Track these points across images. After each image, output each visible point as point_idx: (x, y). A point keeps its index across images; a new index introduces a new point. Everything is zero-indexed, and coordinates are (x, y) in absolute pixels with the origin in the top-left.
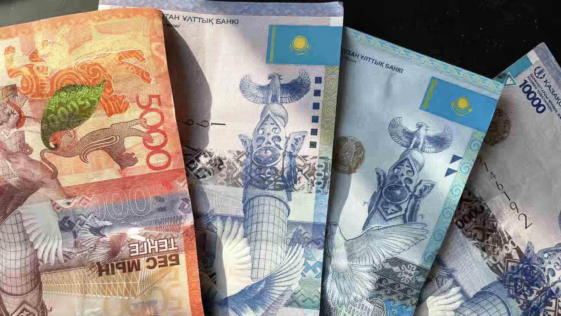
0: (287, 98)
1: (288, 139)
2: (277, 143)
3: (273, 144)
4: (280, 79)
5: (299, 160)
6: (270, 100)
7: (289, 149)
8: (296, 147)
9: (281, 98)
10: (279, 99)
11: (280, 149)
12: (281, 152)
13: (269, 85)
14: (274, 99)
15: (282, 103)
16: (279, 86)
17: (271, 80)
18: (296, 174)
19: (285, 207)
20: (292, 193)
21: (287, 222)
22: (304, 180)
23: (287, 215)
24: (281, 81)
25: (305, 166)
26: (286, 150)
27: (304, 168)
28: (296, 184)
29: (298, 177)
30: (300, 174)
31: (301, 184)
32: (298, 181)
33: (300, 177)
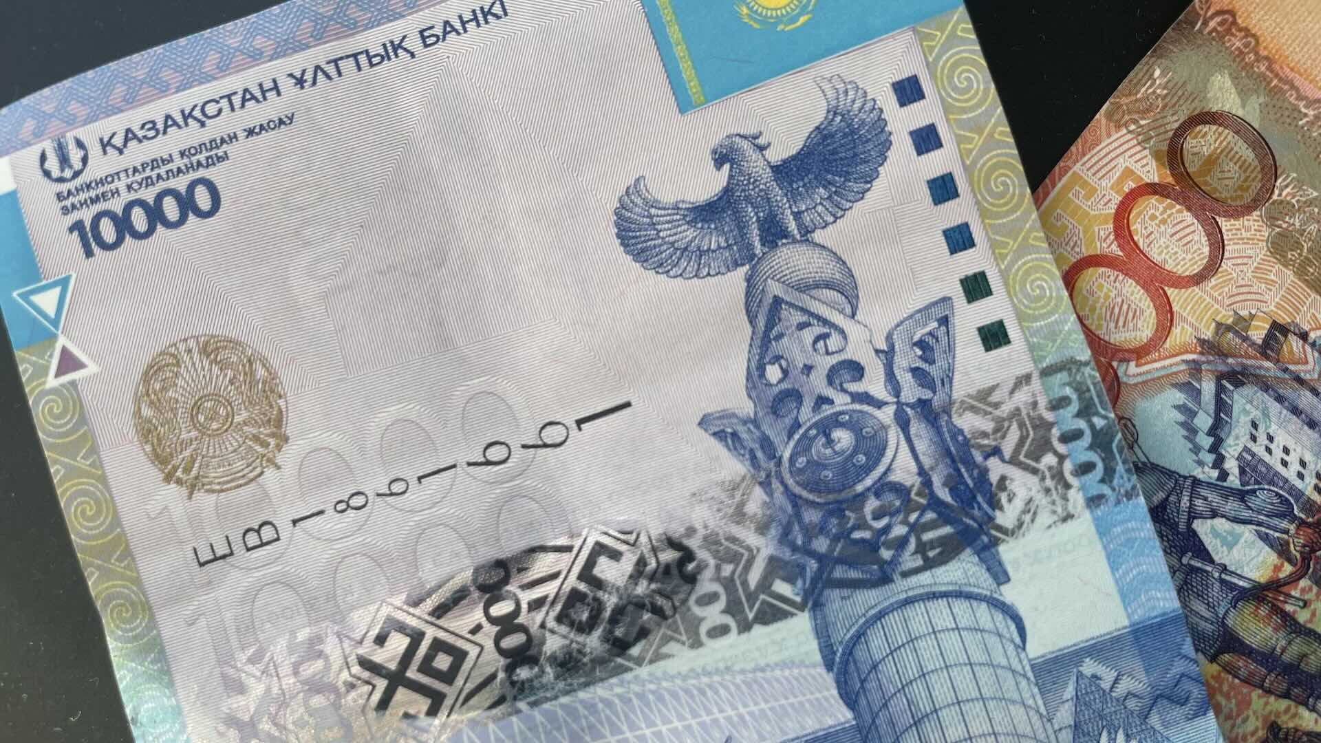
0: (820, 208)
1: (887, 355)
2: (854, 387)
3: (841, 401)
4: (762, 149)
5: (969, 416)
6: (757, 244)
7: (911, 391)
8: (934, 371)
9: (797, 216)
10: (792, 226)
11: (880, 404)
12: (886, 415)
13: (727, 191)
14: (774, 233)
15: (806, 231)
16: (767, 174)
17: (727, 167)
18: (984, 472)
19: (999, 617)
20: (1002, 548)
21: (1028, 668)
22: (1022, 485)
23: (1018, 640)
24: (766, 153)
25: (1000, 429)
26: (903, 399)
27: (1003, 437)
28: (1001, 508)
29: (994, 478)
30: (996, 469)
31: (1018, 504)
32: (1003, 497)
33: (1003, 479)
